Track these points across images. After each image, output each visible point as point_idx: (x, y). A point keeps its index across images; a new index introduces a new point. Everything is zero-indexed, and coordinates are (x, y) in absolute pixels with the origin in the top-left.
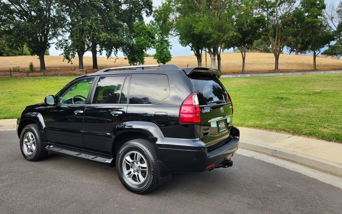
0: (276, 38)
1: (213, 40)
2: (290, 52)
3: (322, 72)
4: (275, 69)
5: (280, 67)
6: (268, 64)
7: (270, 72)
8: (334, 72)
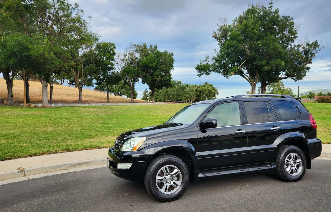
0: (79, 72)
1: (53, 66)
2: (70, 86)
3: (115, 104)
4: (79, 100)
5: (83, 99)
6: (66, 94)
7: (74, 102)
8: (122, 104)
